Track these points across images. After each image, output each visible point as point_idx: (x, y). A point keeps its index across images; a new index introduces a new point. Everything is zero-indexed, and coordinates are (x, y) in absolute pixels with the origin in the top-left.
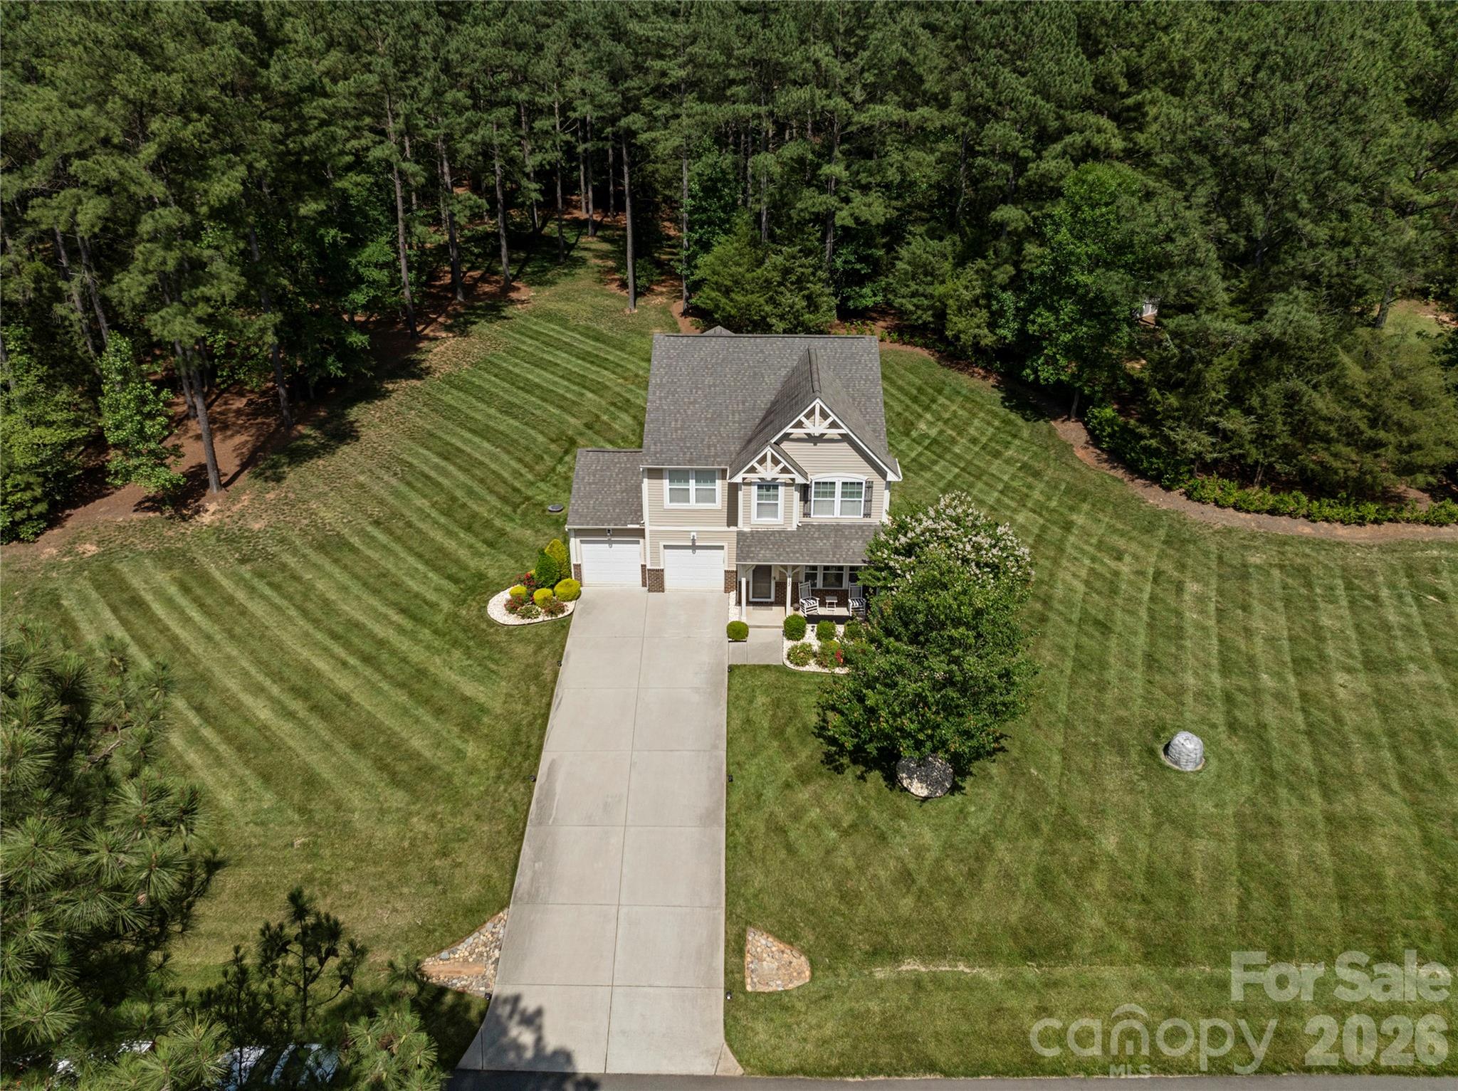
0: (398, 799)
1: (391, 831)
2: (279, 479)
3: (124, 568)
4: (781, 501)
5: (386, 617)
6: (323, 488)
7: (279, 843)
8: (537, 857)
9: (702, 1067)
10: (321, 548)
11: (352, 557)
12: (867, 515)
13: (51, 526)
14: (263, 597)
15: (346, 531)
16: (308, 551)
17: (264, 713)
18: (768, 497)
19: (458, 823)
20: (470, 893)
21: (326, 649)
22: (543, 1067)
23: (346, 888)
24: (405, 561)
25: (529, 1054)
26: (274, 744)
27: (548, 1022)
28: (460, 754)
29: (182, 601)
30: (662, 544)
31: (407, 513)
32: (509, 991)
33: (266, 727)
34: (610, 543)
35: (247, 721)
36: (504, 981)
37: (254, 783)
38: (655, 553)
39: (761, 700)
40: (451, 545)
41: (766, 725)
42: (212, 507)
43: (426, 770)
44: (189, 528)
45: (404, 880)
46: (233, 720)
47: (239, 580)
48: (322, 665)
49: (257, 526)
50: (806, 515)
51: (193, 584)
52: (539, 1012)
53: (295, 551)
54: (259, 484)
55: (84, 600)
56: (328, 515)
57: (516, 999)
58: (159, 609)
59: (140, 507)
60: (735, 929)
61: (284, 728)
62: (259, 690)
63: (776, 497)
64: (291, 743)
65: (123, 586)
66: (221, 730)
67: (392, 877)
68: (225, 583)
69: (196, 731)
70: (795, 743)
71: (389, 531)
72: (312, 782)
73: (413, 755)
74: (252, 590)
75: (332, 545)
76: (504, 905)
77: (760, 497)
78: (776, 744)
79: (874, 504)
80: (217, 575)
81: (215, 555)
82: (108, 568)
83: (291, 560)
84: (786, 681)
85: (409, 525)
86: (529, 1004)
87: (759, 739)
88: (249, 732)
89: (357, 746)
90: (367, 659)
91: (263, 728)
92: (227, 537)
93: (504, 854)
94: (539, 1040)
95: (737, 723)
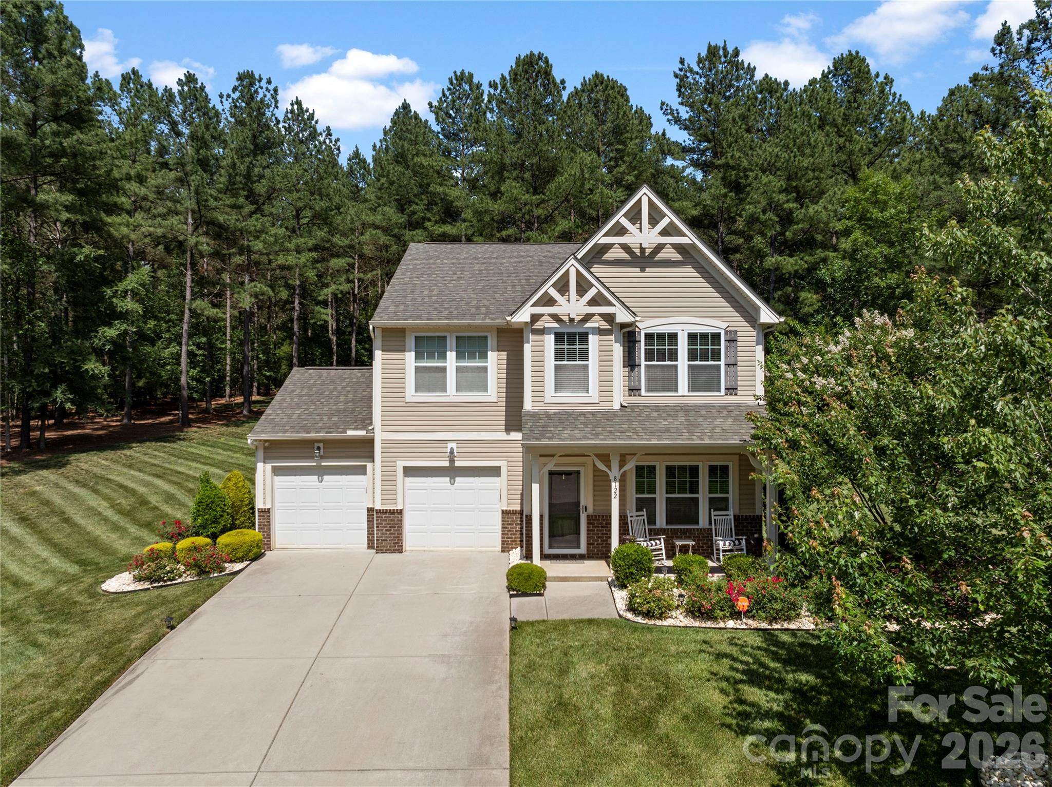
4: (593, 362)
12: (732, 390)
18: (571, 356)
30: (401, 464)
34: (320, 472)
38: (389, 482)
39: (584, 669)
41: (606, 711)
50: (634, 390)
63: (584, 355)
70: (689, 746)
77: (559, 355)
78: (638, 748)
79: (741, 370)
84: (634, 639)
87: (594, 738)
95: (534, 710)
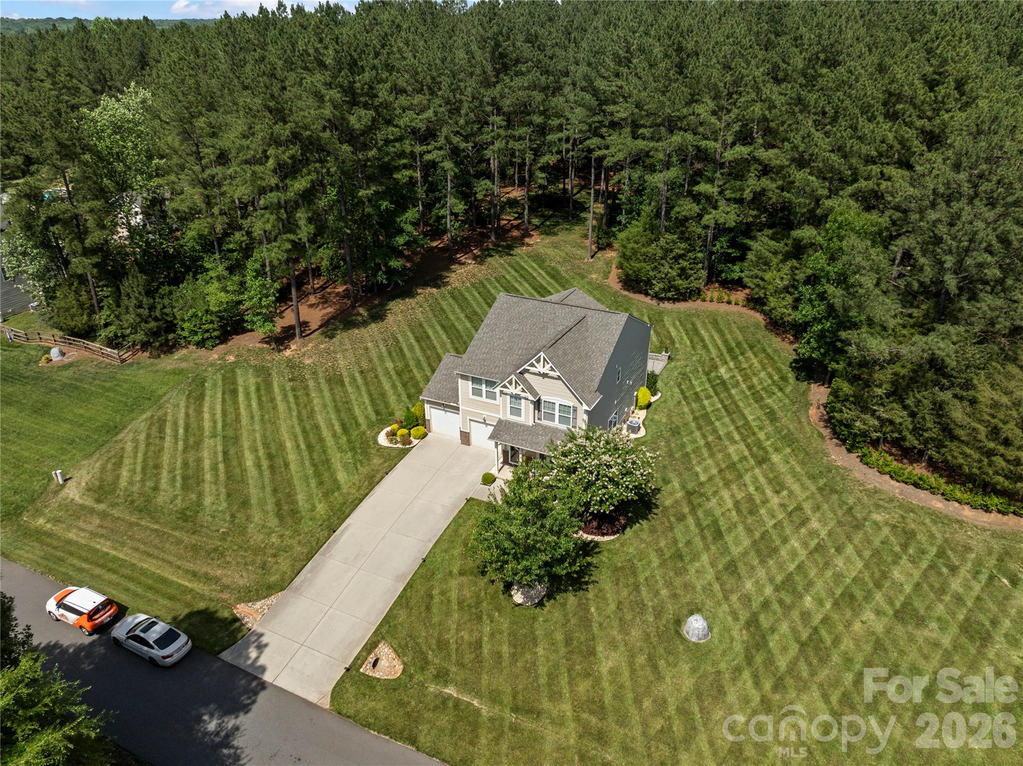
0: (273, 522)
1: (261, 537)
2: (332, 337)
3: (239, 372)
4: (523, 408)
5: (333, 426)
6: (348, 346)
7: (214, 528)
8: (311, 571)
9: (313, 698)
10: (329, 381)
11: (340, 389)
12: (574, 427)
13: (221, 343)
14: (288, 402)
15: (345, 374)
16: (322, 381)
17: (249, 463)
18: (516, 404)
19: (290, 542)
20: (273, 579)
21: (296, 437)
22: (250, 670)
23: (228, 559)
24: (362, 396)
25: (249, 662)
26: (243, 481)
27: (267, 651)
28: (314, 508)
29: (253, 396)
30: (468, 417)
31: (379, 369)
32: (260, 630)
33: (246, 470)
34: (445, 411)
35: (240, 465)
36: (260, 625)
37: (223, 497)
38: (464, 422)
39: (471, 522)
40: (390, 392)
42: (293, 347)
43: (294, 512)
44: (277, 356)
45: (253, 563)
46: (235, 463)
47: (283, 389)
48: (289, 445)
49: (307, 362)
50: (539, 419)
51: (263, 387)
52: (266, 645)
53: (316, 380)
54: (322, 338)
55: (215, 385)
56: (342, 363)
57: (262, 635)
58: (241, 397)
59: (263, 341)
60: (375, 639)
61: (252, 472)
62: (254, 450)
63: (520, 405)
64: (250, 481)
65: (234, 383)
66: (227, 467)
67: (249, 560)
68: (276, 389)
69: (217, 464)
71: (365, 379)
72: (245, 503)
73: (294, 502)
74: (285, 396)
75: (334, 380)
76: (282, 589)
77: (511, 402)
79: (578, 421)
80: (275, 384)
81: (281, 374)
82: (233, 371)
83: (311, 383)
85: (376, 377)
86: (264, 640)
87: (454, 543)
88: (237, 471)
89: (275, 491)
90: (309, 447)
91: (244, 470)
92: (291, 365)
93: (298, 565)
94: (257, 658)
